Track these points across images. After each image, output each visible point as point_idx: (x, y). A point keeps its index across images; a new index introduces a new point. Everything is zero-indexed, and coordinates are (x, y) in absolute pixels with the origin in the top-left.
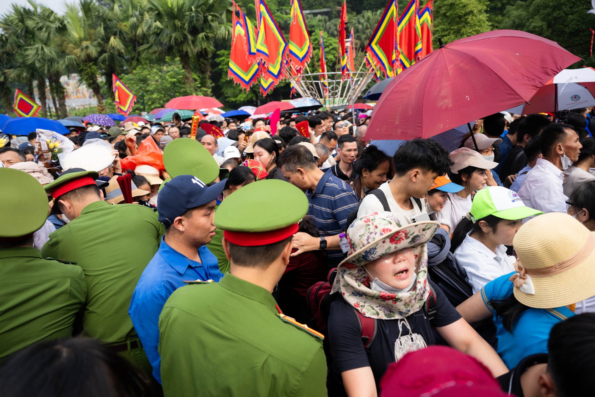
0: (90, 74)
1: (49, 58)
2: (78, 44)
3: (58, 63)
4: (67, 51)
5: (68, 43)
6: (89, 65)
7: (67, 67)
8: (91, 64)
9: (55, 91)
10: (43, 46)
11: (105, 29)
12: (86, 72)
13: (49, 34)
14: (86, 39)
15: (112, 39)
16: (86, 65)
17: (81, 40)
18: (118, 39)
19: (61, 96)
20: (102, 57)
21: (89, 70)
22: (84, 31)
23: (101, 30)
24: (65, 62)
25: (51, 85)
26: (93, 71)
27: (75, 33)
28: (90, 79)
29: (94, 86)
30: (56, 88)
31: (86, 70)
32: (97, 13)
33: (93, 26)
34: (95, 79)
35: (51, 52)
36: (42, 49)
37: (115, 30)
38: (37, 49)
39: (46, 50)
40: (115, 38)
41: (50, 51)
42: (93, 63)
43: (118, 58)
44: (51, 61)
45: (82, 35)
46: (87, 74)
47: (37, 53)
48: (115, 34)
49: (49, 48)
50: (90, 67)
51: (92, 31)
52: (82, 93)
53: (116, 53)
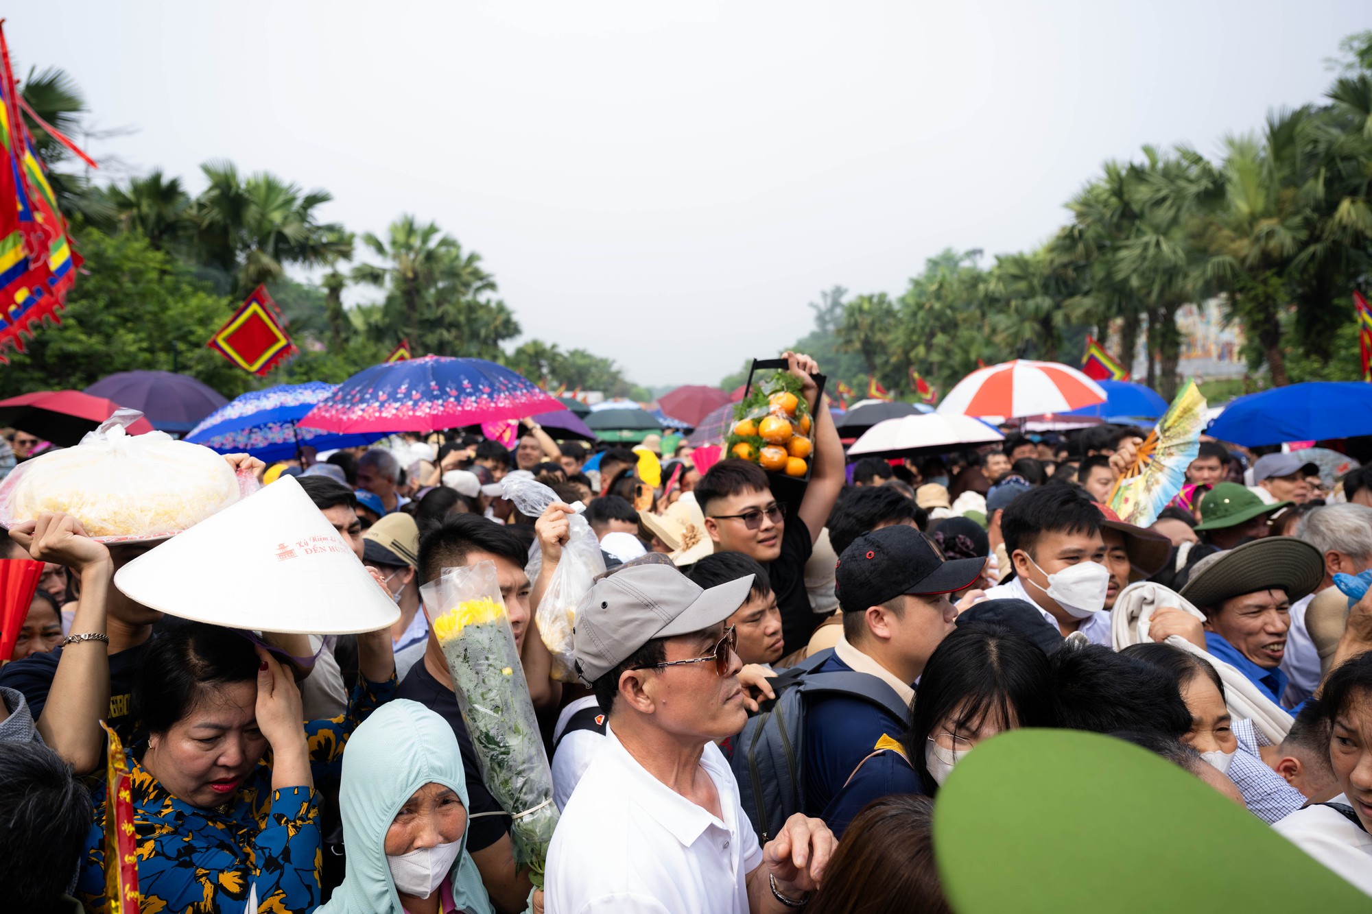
0: (1262, 299)
1: (1167, 265)
2: (1243, 229)
3: (1186, 276)
4: (1213, 247)
5: (1220, 229)
6: (1262, 277)
7: (1207, 283)
8: (1268, 273)
9: (1159, 340)
10: (1162, 239)
11: (1328, 183)
12: (1252, 293)
13: (1179, 209)
14: (1267, 214)
15: (1345, 206)
16: (1254, 278)
17: (1254, 218)
18: (1361, 205)
19: (1170, 352)
20: (1305, 255)
21: (1260, 289)
22: (1267, 196)
23: (1317, 187)
24: (1204, 272)
25: (1151, 329)
26: (1270, 290)
27: (1241, 203)
28: (1259, 311)
29: (1267, 327)
30: (1164, 335)
31: (1252, 288)
32: (1309, 148)
33: (1293, 181)
34: (1271, 310)
35: (1174, 252)
36: (1158, 244)
37: (1356, 181)
38: (1146, 246)
39: (1165, 247)
40: (1353, 202)
41: (1172, 249)
42: (1274, 270)
43: (1353, 252)
44: (1172, 273)
45: (1260, 204)
46: (1255, 298)
47: (1143, 258)
48: (1353, 193)
49: (1171, 244)
50: (1265, 282)
51: (1289, 193)
52: (1203, 346)
53: (1347, 241)
